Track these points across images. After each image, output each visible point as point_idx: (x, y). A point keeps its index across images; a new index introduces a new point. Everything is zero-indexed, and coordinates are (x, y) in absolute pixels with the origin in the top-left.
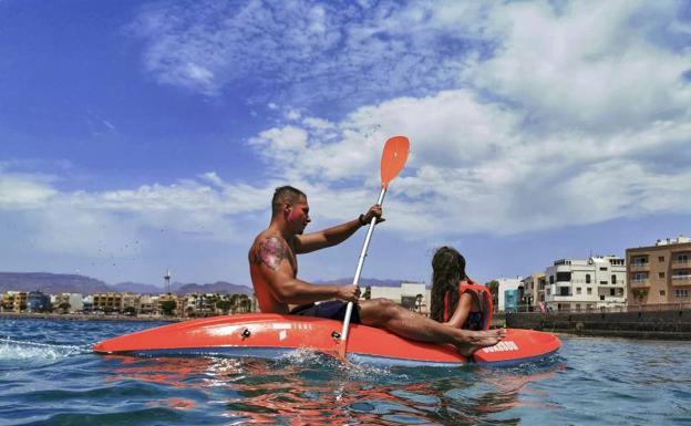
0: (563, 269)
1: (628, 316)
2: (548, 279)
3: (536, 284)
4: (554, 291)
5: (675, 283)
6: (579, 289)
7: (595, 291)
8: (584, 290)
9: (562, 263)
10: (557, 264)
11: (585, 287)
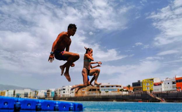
0: (64, 88)
1: (75, 97)
2: (61, 90)
3: (59, 90)
4: (62, 92)
5: (82, 91)
6: (67, 92)
7: (69, 92)
8: (68, 92)
9: (64, 86)
10: (63, 87)
11: (68, 91)
